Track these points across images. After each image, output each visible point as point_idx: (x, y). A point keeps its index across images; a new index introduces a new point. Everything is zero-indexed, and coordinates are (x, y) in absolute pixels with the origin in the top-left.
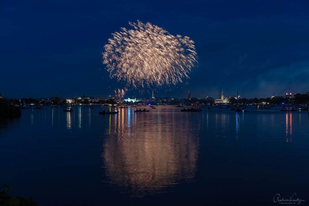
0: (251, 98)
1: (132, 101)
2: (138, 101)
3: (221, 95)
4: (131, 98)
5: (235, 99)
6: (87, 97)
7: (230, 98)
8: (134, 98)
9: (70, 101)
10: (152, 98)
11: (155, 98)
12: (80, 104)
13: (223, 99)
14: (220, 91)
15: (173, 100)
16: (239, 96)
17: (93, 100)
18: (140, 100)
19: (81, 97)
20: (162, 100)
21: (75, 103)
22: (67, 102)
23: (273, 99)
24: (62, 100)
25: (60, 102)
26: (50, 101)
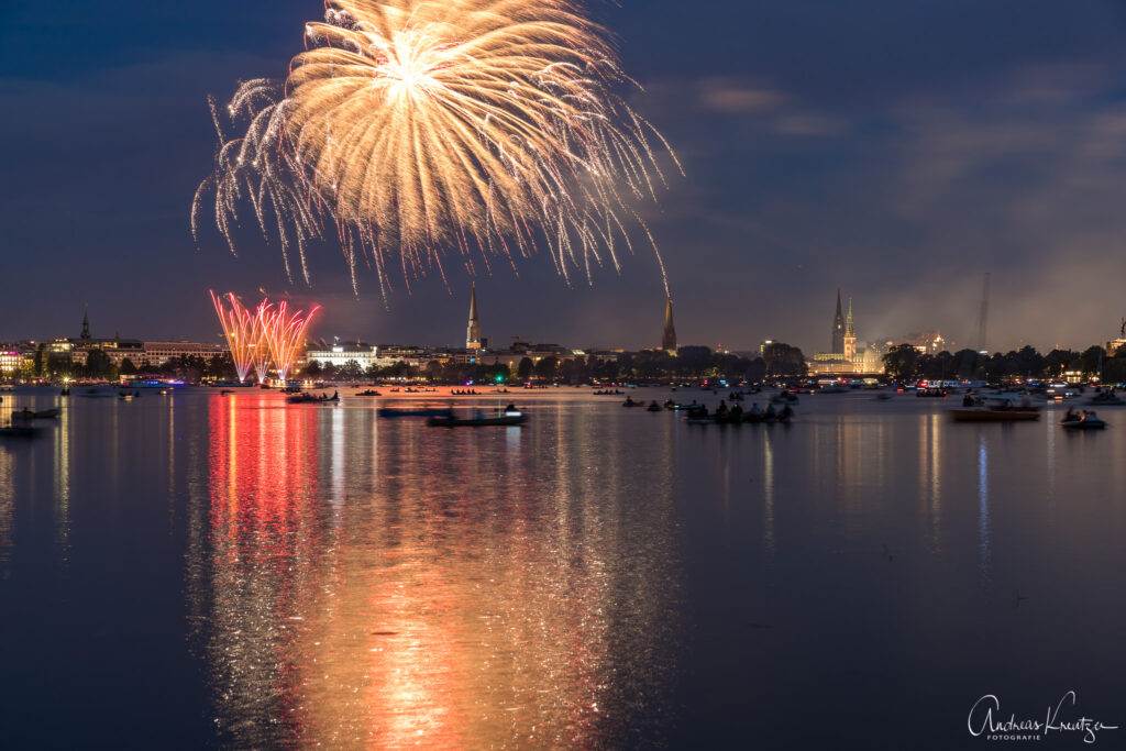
0: (1004, 352)
1: (354, 366)
2: (387, 362)
3: (843, 331)
4: (350, 346)
5: (919, 352)
6: (100, 341)
7: (893, 348)
8: (365, 347)
9: (6, 362)
10: (468, 345)
11: (484, 343)
12: (66, 380)
13: (853, 356)
14: (839, 312)
15: (580, 358)
16: (938, 339)
17: (137, 358)
18: (398, 360)
19: (70, 341)
20: (520, 358)
21: (38, 371)
23: (1123, 352)
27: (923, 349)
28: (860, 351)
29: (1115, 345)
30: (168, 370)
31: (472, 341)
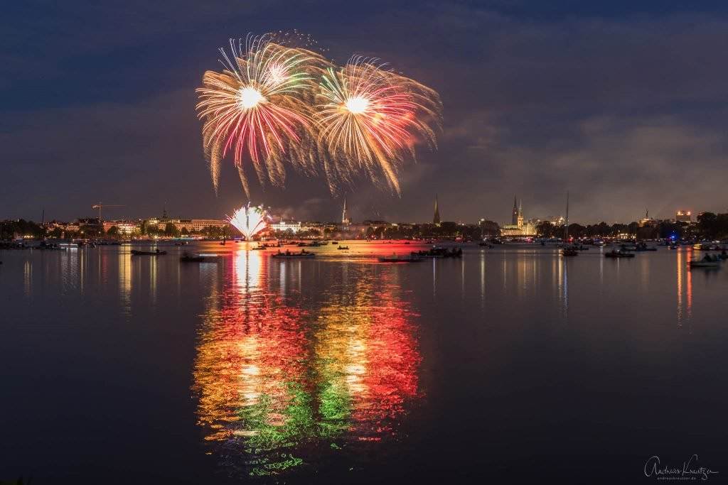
0: (592, 224)
1: (290, 230)
2: (306, 229)
3: (517, 214)
4: (288, 222)
5: (552, 225)
6: (172, 219)
7: (540, 223)
8: (295, 222)
9: (128, 229)
10: (343, 221)
11: (351, 220)
12: (156, 237)
13: (522, 226)
14: (515, 206)
15: (395, 227)
16: (561, 219)
17: (189, 227)
18: (311, 228)
19: (158, 219)
20: (367, 227)
21: (143, 233)
22: (121, 232)
23: (647, 225)
24: (107, 226)
25: (102, 230)
26: (76, 228)
27: (554, 223)
28: (525, 224)
29: (643, 222)
30: (203, 232)
31: (345, 219)
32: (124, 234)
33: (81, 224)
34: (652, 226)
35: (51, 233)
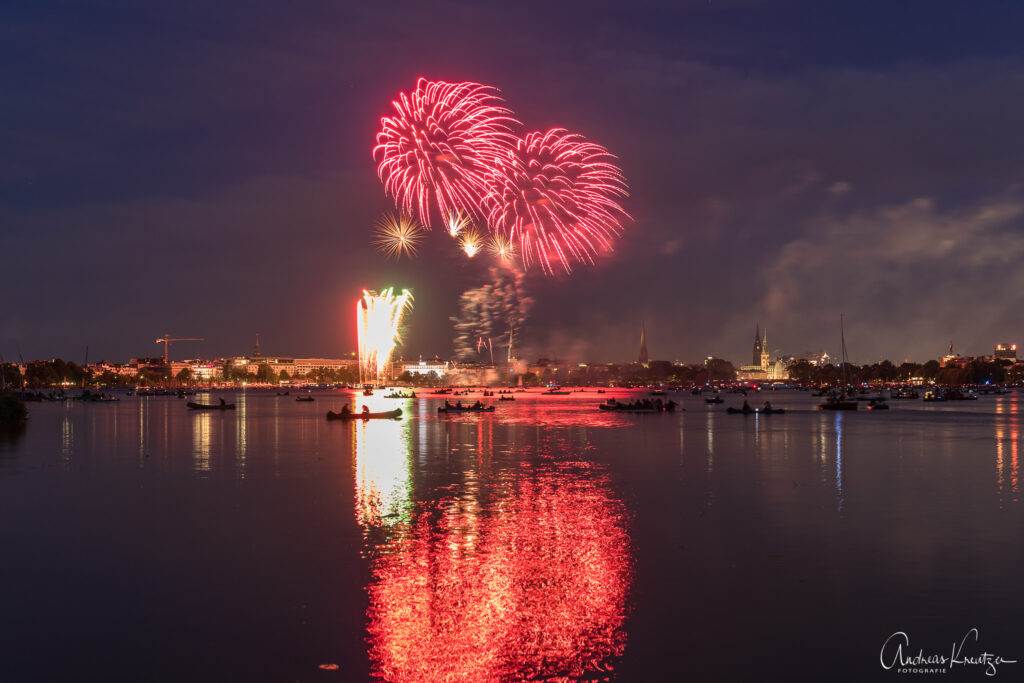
0: (870, 364)
1: (433, 374)
2: (455, 371)
3: (760, 351)
4: (430, 361)
5: (812, 365)
6: (268, 358)
7: (794, 361)
8: (441, 362)
9: (206, 372)
10: (509, 360)
11: (519, 358)
12: (244, 384)
13: (767, 367)
14: (758, 337)
15: (583, 369)
16: (825, 356)
17: (290, 369)
19: (247, 358)
20: (543, 369)
21: (226, 378)
22: (195, 376)
23: (951, 364)
24: (176, 369)
25: (169, 374)
26: (134, 372)
27: (815, 362)
28: (772, 364)
29: (946, 360)
31: (511, 357)
32: (200, 379)
33: (140, 366)
34: (959, 367)
35: (100, 379)
